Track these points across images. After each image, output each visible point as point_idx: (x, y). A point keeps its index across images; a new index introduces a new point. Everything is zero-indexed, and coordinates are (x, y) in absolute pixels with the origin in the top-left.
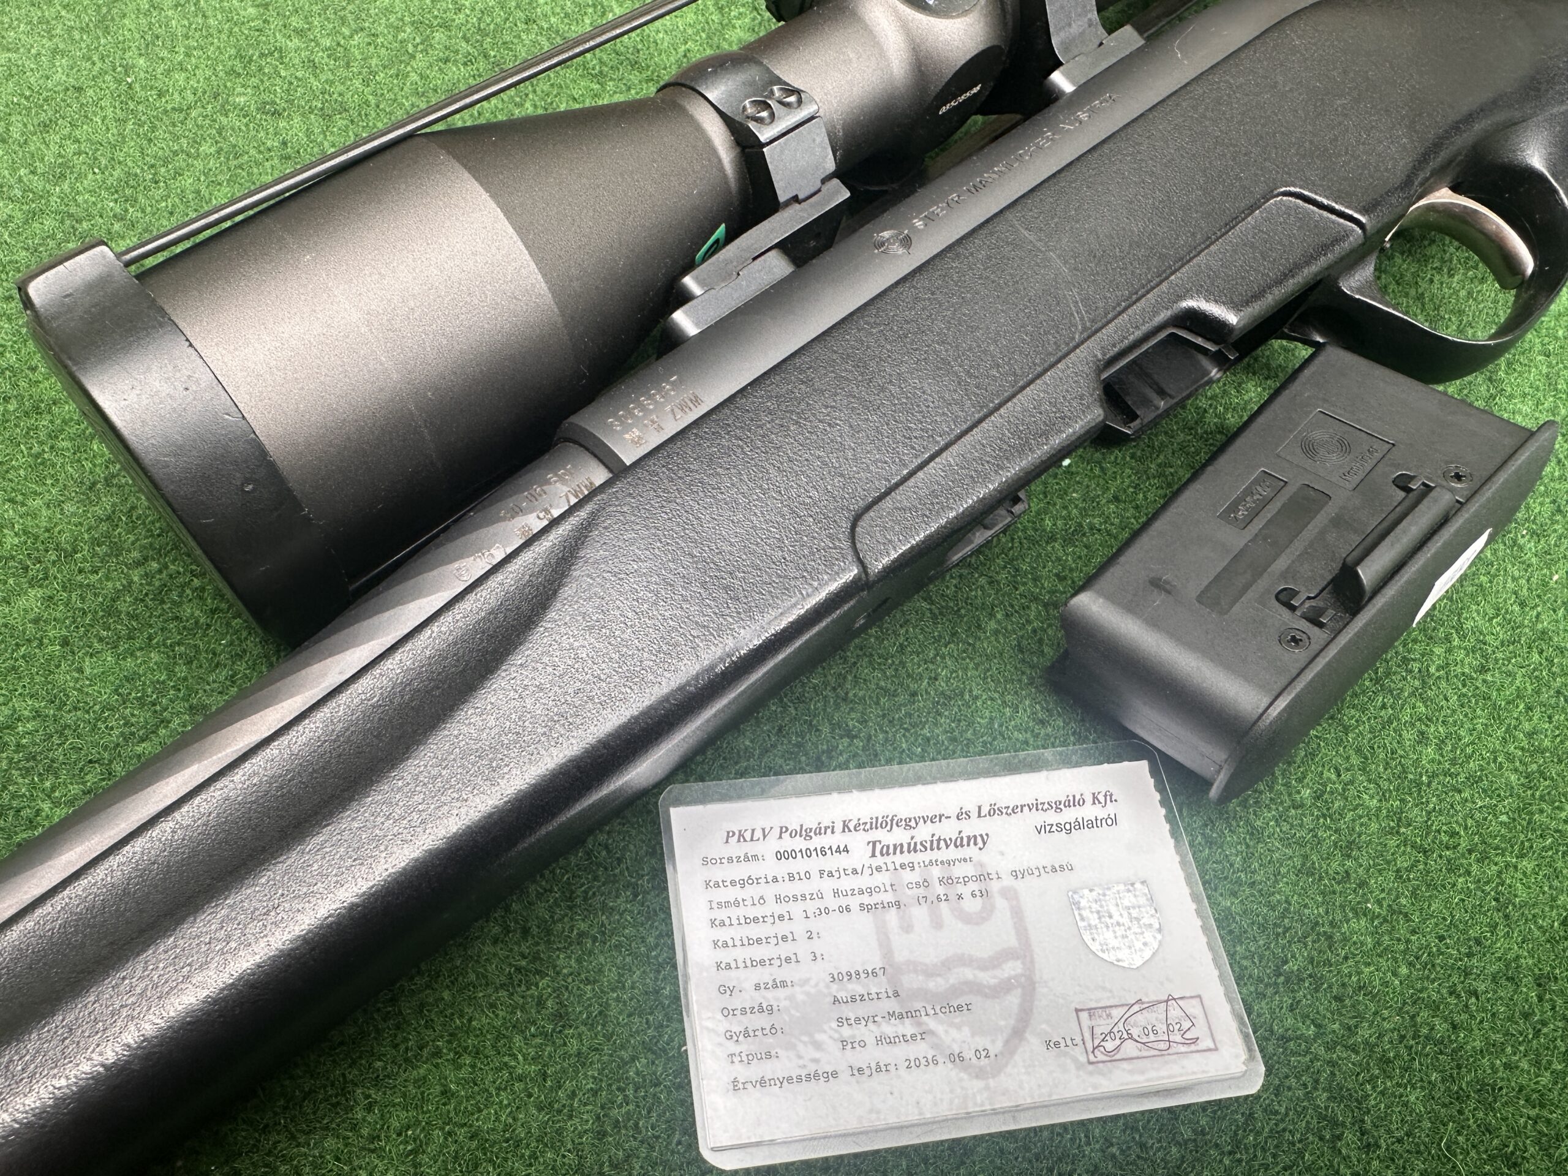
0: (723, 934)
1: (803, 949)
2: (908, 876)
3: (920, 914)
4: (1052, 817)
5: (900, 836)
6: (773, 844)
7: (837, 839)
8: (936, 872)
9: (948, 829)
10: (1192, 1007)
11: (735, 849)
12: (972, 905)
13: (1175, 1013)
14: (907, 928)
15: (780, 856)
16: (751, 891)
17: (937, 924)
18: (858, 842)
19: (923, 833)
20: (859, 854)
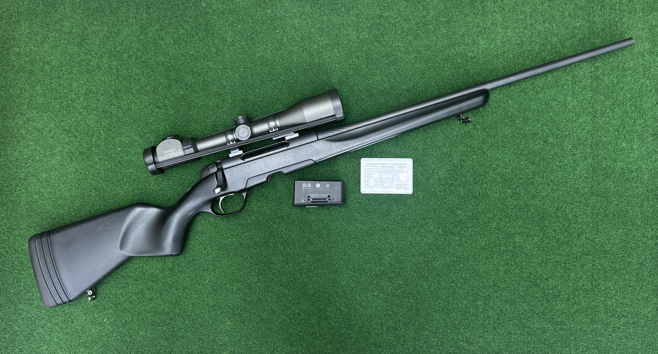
0: (365, 173)
1: (372, 175)
2: (384, 170)
3: (384, 174)
4: (400, 166)
5: (384, 166)
6: (371, 165)
7: (378, 165)
8: (387, 170)
9: (389, 166)
10: (408, 186)
11: (368, 165)
12: (389, 173)
13: (406, 186)
14: (382, 175)
15: (372, 166)
16: (368, 169)
17: (386, 175)
18: (380, 166)
19: (386, 166)
20: (379, 167)
